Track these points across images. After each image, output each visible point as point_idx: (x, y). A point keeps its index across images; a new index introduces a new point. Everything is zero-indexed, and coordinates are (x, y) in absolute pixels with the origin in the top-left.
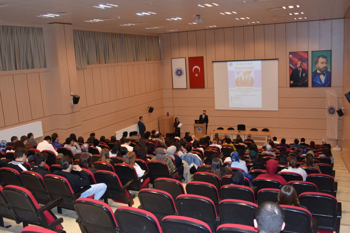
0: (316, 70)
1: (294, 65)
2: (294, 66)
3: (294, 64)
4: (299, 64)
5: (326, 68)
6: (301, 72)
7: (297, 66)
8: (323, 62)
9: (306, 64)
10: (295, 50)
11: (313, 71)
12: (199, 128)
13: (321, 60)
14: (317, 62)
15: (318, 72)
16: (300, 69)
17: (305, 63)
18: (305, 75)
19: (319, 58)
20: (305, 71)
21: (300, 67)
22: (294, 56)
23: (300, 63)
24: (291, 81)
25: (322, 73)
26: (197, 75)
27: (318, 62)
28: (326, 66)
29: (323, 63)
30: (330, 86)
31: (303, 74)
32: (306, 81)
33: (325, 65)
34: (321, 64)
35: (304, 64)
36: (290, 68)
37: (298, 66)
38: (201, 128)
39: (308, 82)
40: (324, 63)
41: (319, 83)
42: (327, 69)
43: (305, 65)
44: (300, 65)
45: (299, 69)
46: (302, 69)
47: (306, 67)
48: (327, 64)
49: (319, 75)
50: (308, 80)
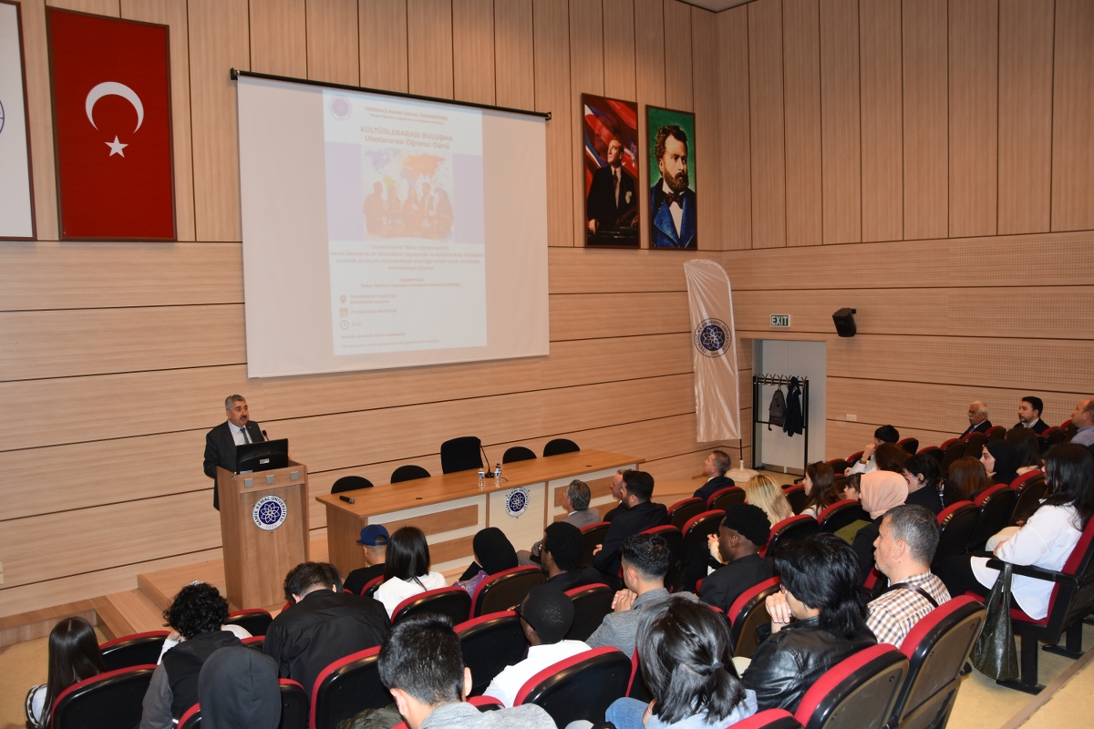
0: (661, 181)
1: (597, 153)
2: (599, 154)
3: (598, 145)
4: (614, 152)
5: (683, 176)
6: (618, 184)
7: (607, 159)
8: (677, 153)
9: (632, 152)
10: (599, 93)
11: (654, 184)
12: (270, 498)
13: (673, 145)
14: (660, 152)
15: (666, 189)
16: (615, 172)
17: (629, 149)
18: (631, 198)
19: (665, 139)
20: (630, 182)
21: (617, 163)
22: (597, 115)
23: (616, 148)
24: (590, 220)
25: (675, 197)
26: (117, 147)
27: (664, 153)
28: (683, 171)
29: (676, 157)
30: (693, 246)
31: (625, 195)
32: (634, 222)
33: (682, 168)
34: (673, 160)
35: (626, 150)
36: (587, 162)
37: (610, 159)
38: (280, 501)
39: (638, 225)
40: (680, 159)
41: (669, 233)
42: (687, 184)
43: (630, 156)
44: (617, 156)
45: (613, 169)
46: (622, 172)
47: (634, 165)
48: (686, 163)
49: (668, 200)
50: (639, 218)
